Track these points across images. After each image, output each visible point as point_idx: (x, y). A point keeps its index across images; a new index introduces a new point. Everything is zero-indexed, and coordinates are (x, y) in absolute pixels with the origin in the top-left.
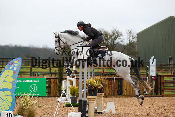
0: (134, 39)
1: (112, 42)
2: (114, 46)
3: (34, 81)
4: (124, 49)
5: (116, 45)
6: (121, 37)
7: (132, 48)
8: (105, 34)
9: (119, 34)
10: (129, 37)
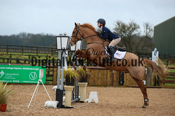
0: (150, 32)
1: (129, 34)
2: (131, 38)
3: (34, 69)
4: (141, 41)
5: (133, 37)
6: (138, 30)
7: (148, 40)
8: (123, 26)
9: (136, 27)
10: (146, 29)
